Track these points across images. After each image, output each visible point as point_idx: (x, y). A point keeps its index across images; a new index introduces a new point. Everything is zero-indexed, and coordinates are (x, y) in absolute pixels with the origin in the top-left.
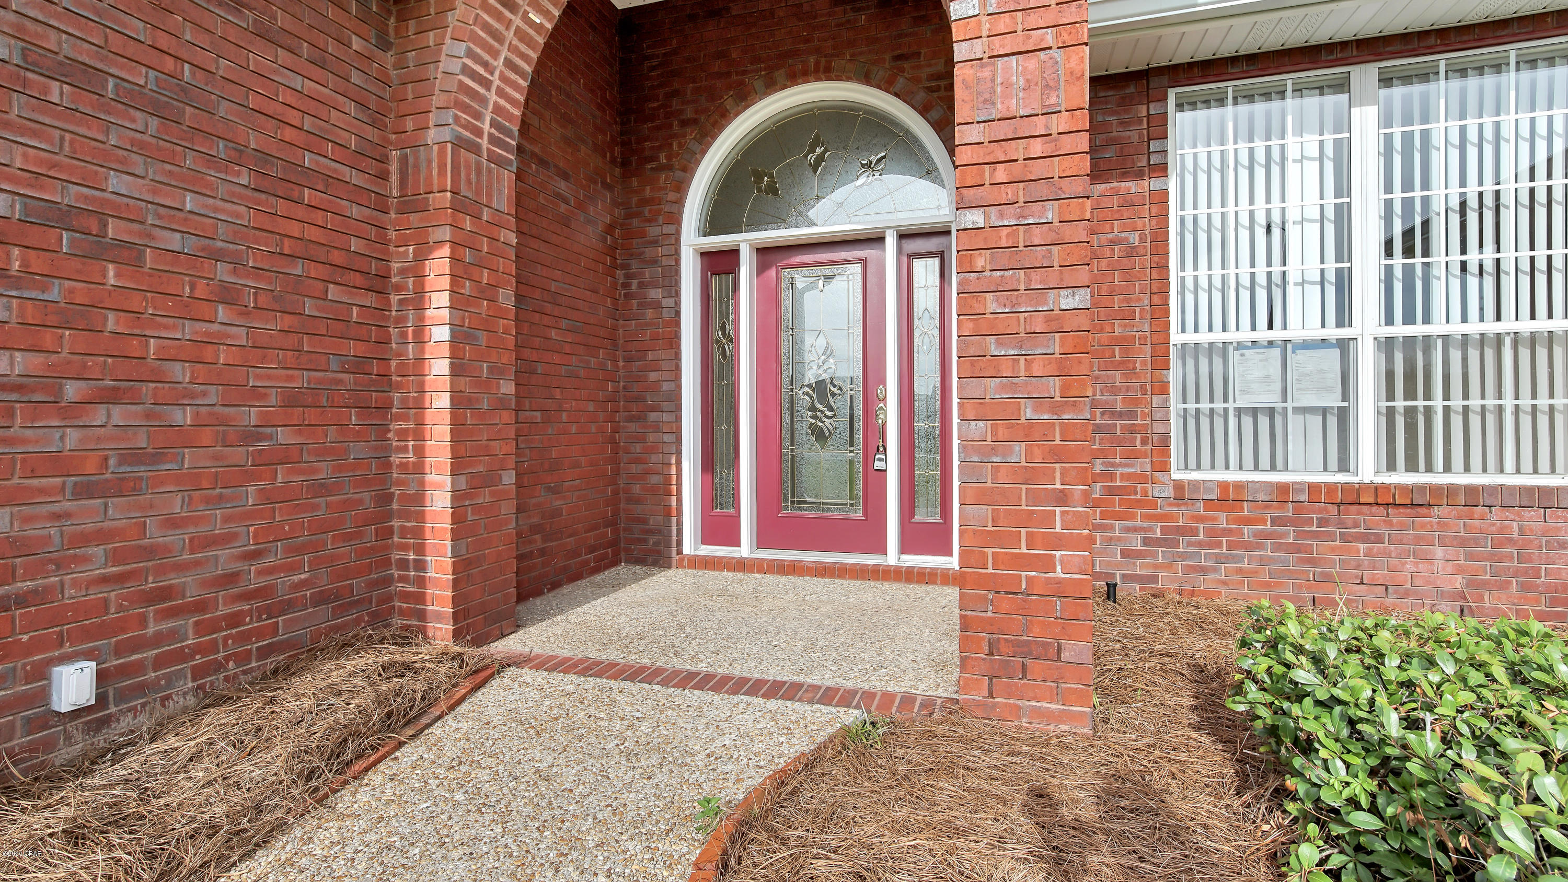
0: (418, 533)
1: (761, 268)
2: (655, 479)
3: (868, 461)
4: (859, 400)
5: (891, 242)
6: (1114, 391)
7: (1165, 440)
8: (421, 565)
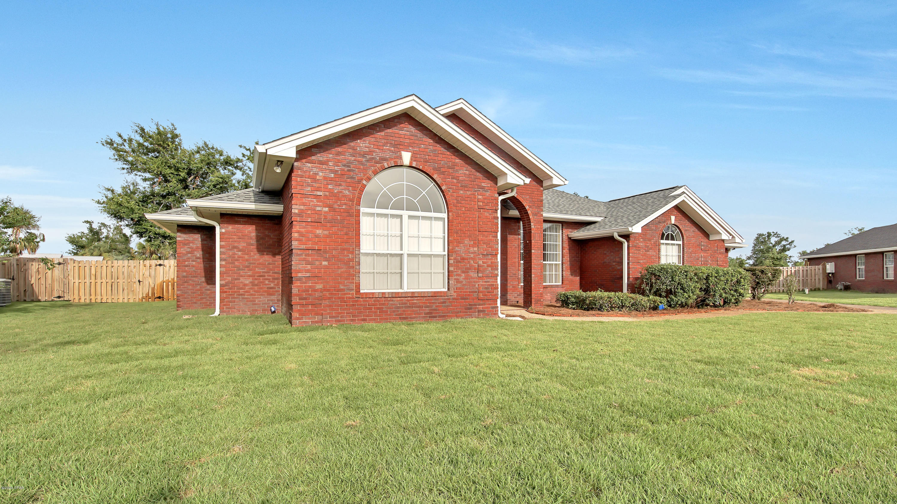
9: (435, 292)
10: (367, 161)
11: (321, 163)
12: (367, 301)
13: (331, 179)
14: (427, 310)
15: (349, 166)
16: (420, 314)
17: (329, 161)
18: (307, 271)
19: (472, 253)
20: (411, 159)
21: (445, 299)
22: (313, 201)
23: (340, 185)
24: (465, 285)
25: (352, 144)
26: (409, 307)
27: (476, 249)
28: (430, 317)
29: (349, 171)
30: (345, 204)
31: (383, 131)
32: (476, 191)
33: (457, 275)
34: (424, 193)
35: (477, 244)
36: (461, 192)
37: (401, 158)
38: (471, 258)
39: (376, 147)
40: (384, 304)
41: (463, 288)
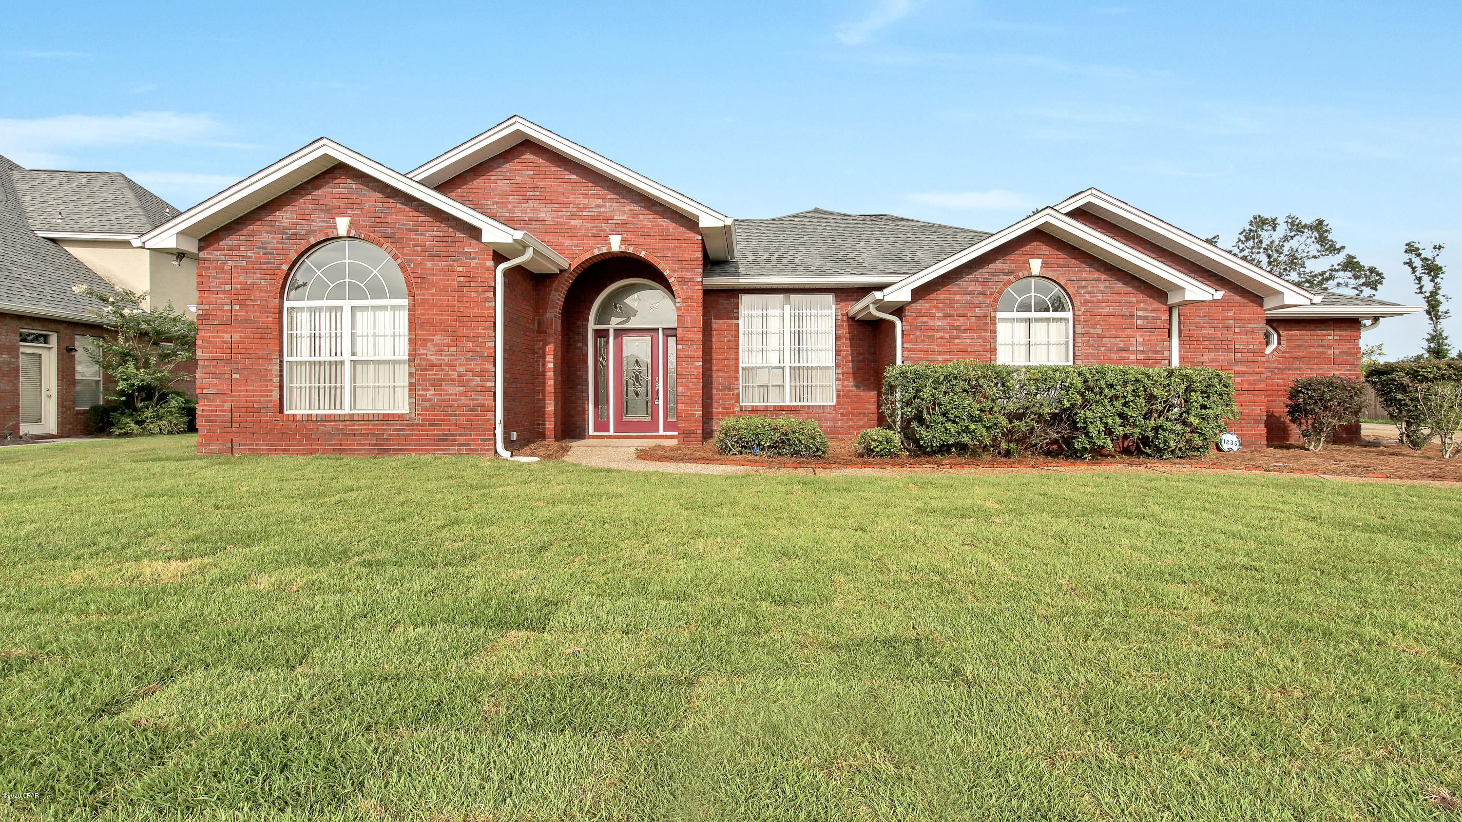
0: (544, 416)
1: (615, 338)
2: (579, 409)
3: (653, 401)
4: (650, 382)
5: (661, 332)
6: (725, 380)
7: (738, 394)
8: (544, 425)
9: (388, 415)
10: (288, 238)
11: (231, 248)
12: (288, 425)
13: (244, 268)
14: (375, 440)
15: (265, 249)
16: (364, 445)
17: (239, 245)
18: (214, 387)
19: (446, 356)
20: (350, 227)
21: (403, 425)
22: (221, 298)
23: (254, 274)
24: (436, 404)
25: (269, 218)
26: (349, 435)
27: (453, 349)
28: (380, 450)
29: (265, 254)
30: (260, 298)
31: (310, 193)
32: (454, 261)
33: (423, 389)
34: (375, 272)
35: (454, 341)
36: (429, 265)
37: (334, 226)
38: (447, 364)
39: (299, 217)
40: (311, 430)
41: (433, 410)
